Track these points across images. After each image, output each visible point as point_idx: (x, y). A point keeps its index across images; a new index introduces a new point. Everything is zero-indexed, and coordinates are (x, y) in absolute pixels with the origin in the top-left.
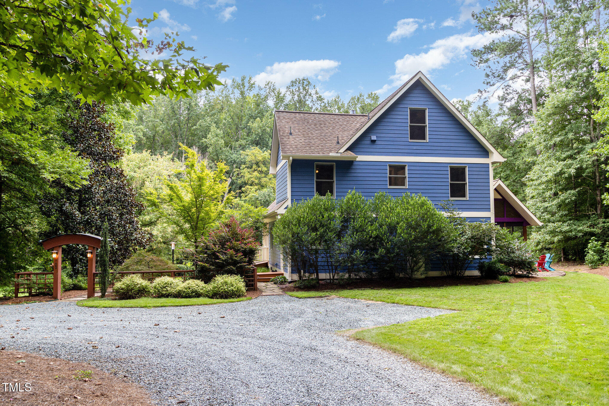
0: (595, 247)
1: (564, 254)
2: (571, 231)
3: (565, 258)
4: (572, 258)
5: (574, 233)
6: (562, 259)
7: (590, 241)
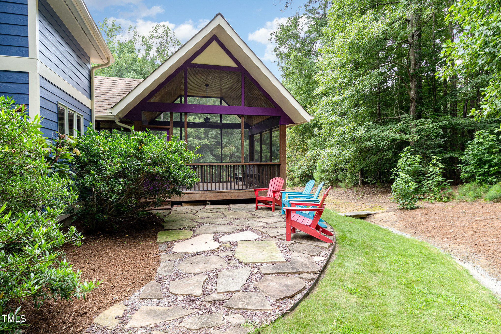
0: (409, 165)
1: (362, 175)
2: (370, 139)
3: (363, 182)
4: (371, 181)
5: (373, 142)
6: (360, 182)
7: (402, 155)
